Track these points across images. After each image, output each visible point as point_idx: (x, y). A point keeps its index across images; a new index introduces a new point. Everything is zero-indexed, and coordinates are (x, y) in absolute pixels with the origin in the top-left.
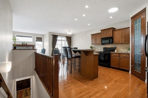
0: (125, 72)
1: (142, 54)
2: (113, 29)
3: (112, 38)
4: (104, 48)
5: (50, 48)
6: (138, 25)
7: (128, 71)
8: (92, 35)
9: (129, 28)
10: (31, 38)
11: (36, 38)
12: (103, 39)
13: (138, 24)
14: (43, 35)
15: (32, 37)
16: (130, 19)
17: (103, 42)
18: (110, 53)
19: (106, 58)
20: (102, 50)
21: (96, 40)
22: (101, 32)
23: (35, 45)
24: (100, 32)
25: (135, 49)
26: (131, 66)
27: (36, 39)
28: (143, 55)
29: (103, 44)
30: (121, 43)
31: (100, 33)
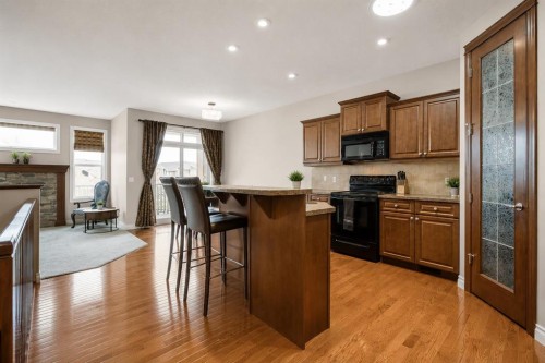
0: (438, 280)
1: (520, 205)
2: (391, 100)
3: (384, 136)
4: (353, 178)
5: (132, 179)
6: (501, 76)
7: (454, 277)
8: (307, 124)
9: (458, 91)
10: (51, 133)
11: (74, 133)
12: (348, 140)
13: (498, 73)
14: (108, 123)
15: (53, 129)
16: (463, 51)
17: (350, 152)
18: (378, 200)
19: (364, 222)
20: (346, 188)
21: (319, 143)
22: (343, 109)
23: (68, 166)
24: (337, 110)
25: (484, 183)
26: (466, 257)
27: (73, 140)
28: (523, 208)
29: (348, 162)
30: (421, 157)
31: (338, 116)
